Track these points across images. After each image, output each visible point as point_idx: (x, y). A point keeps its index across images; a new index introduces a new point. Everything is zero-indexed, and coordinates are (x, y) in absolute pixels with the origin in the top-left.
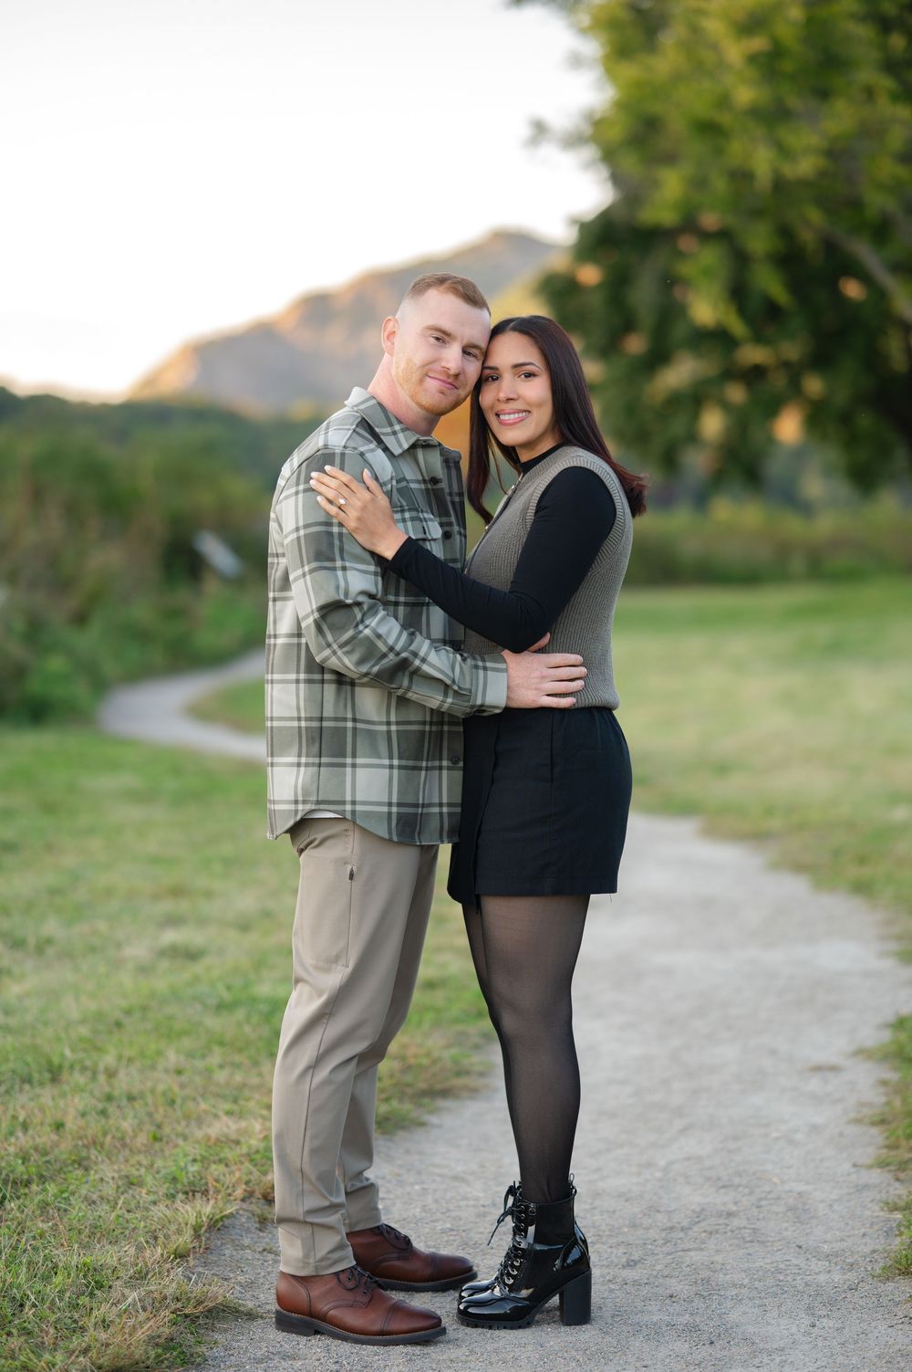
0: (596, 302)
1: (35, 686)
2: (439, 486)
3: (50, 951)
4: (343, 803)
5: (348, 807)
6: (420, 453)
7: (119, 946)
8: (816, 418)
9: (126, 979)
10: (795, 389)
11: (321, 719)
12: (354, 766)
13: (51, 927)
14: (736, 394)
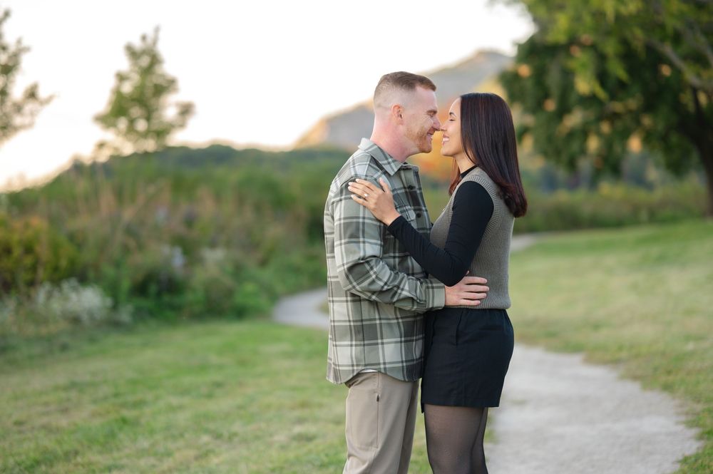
0: (529, 85)
1: (239, 299)
2: (414, 190)
3: (236, 439)
4: (379, 364)
5: (382, 366)
6: (402, 173)
7: (271, 435)
8: (647, 139)
9: (274, 453)
10: (638, 122)
11: (362, 321)
12: (382, 343)
13: (237, 427)
14: (605, 127)
